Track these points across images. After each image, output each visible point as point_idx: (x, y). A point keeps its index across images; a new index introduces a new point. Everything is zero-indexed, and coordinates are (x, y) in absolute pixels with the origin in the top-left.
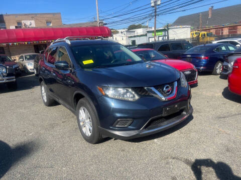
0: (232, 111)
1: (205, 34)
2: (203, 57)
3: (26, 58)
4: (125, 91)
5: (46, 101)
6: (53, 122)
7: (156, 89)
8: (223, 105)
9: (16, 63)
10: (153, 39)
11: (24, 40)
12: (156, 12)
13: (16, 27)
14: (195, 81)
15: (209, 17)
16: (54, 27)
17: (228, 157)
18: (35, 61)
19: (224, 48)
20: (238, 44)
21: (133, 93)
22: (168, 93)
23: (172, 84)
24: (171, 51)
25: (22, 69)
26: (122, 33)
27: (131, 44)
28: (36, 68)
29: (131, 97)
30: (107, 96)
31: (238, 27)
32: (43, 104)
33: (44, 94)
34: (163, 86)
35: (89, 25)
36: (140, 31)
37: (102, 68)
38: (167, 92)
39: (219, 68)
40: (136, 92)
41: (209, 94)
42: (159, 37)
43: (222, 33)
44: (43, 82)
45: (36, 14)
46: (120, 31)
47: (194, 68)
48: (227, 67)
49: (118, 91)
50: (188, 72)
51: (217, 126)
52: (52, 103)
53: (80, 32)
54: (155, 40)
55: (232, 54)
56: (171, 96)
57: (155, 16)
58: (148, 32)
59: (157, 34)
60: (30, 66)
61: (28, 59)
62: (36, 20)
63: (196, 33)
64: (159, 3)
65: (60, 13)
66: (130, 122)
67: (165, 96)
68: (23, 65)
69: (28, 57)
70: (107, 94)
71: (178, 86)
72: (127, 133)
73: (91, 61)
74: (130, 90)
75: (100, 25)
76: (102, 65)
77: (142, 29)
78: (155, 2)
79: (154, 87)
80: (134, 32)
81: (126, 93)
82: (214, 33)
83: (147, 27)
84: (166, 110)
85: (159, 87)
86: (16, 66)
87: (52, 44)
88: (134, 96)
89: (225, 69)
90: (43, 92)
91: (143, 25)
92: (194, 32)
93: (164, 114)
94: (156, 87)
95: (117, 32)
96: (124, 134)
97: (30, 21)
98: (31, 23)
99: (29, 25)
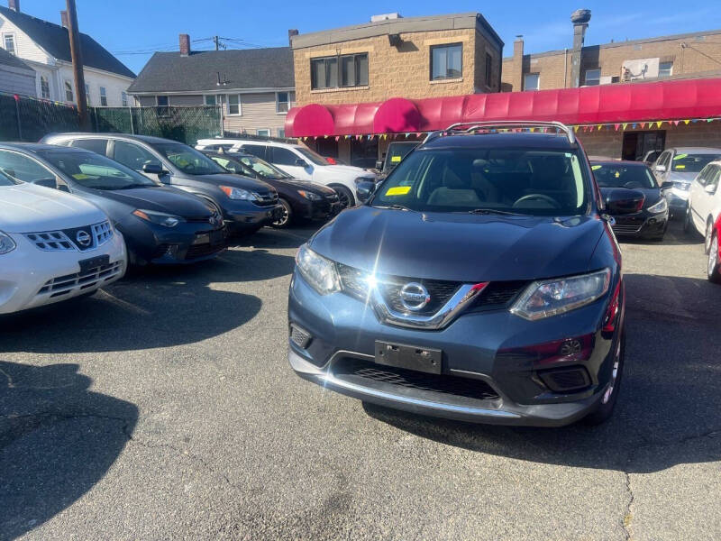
66: (305, 339)
84: (382, 348)
93: (377, 358)
97: (645, 62)
98: (646, 66)
99: (639, 72)
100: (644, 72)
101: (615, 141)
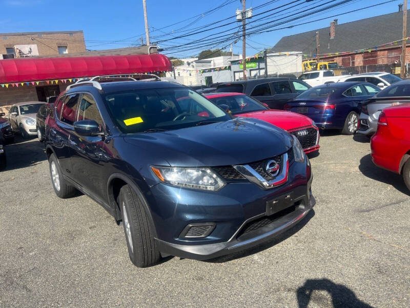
0: (380, 199)
1: (325, 65)
2: (326, 105)
3: (22, 110)
4: (201, 172)
5: (59, 188)
6: (72, 229)
7: (254, 167)
8: (365, 188)
9: (5, 120)
10: (241, 75)
11: (19, 78)
12: (244, 30)
13: (5, 56)
14: (315, 146)
15: (332, 37)
16: (73, 56)
17: (380, 283)
18: (39, 116)
19: (358, 90)
20: (380, 81)
21: (215, 176)
22: (273, 175)
23: (279, 158)
24: (274, 96)
25: (16, 131)
26: (189, 64)
27: (204, 84)
28: (40, 127)
29: (211, 184)
30: (168, 183)
31: (378, 53)
32: (54, 195)
33: (56, 177)
34: (264, 162)
35: (133, 53)
36: (219, 61)
37: (157, 131)
38: (272, 173)
39: (352, 123)
40: (219, 175)
41: (340, 168)
42: (251, 70)
43: (353, 63)
44: (53, 156)
45: (40, 34)
46: (185, 61)
47: (314, 124)
48: (366, 121)
49: (188, 173)
50: (303, 133)
51: (357, 226)
52: (70, 192)
53: (116, 64)
54: (245, 76)
55: (373, 101)
56: (279, 179)
57: (244, 36)
58: (233, 62)
59: (247, 66)
60: (30, 124)
61: (27, 112)
62: (40, 45)
63: (311, 64)
64: (249, 14)
65: (82, 32)
66: (210, 228)
67: (268, 180)
68: (16, 124)
69: (26, 109)
70: (169, 179)
71: (289, 161)
72: (205, 249)
73: (138, 120)
74: (209, 171)
75: (152, 51)
76: (158, 125)
77: (222, 57)
78: (242, 14)
79: (250, 164)
80: (210, 62)
81: (201, 178)
82: (340, 64)
83: (230, 54)
84: (271, 205)
85: (258, 164)
86: (5, 125)
87: (68, 88)
88: (216, 182)
89: (363, 125)
90: (54, 172)
91: (224, 51)
92: (308, 62)
93: (269, 212)
94: (253, 165)
95: (181, 63)
96: (199, 250)
97: (29, 46)
98: (31, 49)
99: (28, 52)
100: (30, 52)
101: (31, 92)
